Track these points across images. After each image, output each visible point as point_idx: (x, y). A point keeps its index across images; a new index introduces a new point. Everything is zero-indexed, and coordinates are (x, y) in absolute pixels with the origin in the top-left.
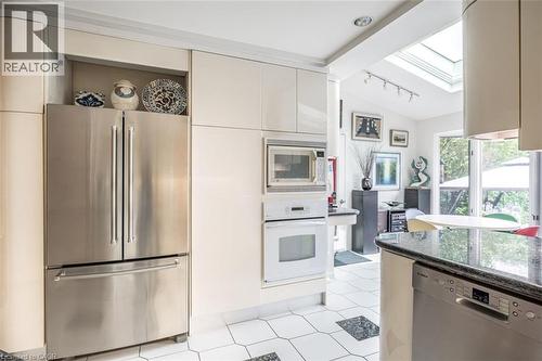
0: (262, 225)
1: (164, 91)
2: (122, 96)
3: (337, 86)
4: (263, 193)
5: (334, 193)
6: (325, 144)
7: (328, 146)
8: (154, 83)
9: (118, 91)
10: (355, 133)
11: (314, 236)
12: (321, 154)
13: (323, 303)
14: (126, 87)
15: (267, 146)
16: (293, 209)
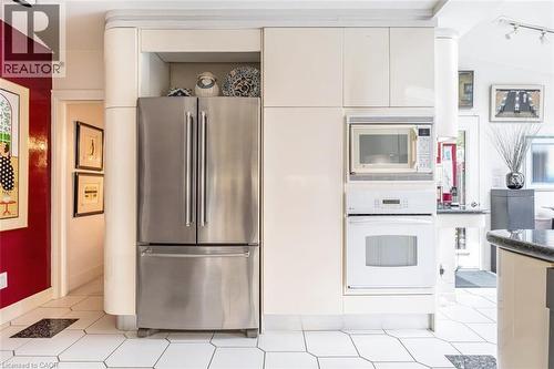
0: (344, 220)
1: (243, 79)
2: (203, 87)
3: (454, 44)
4: (345, 180)
5: (454, 188)
6: (432, 119)
7: (436, 120)
8: (233, 73)
9: (200, 84)
10: (494, 113)
11: (415, 238)
12: (425, 132)
13: (431, 329)
14: (207, 78)
15: (350, 125)
16: (384, 202)
